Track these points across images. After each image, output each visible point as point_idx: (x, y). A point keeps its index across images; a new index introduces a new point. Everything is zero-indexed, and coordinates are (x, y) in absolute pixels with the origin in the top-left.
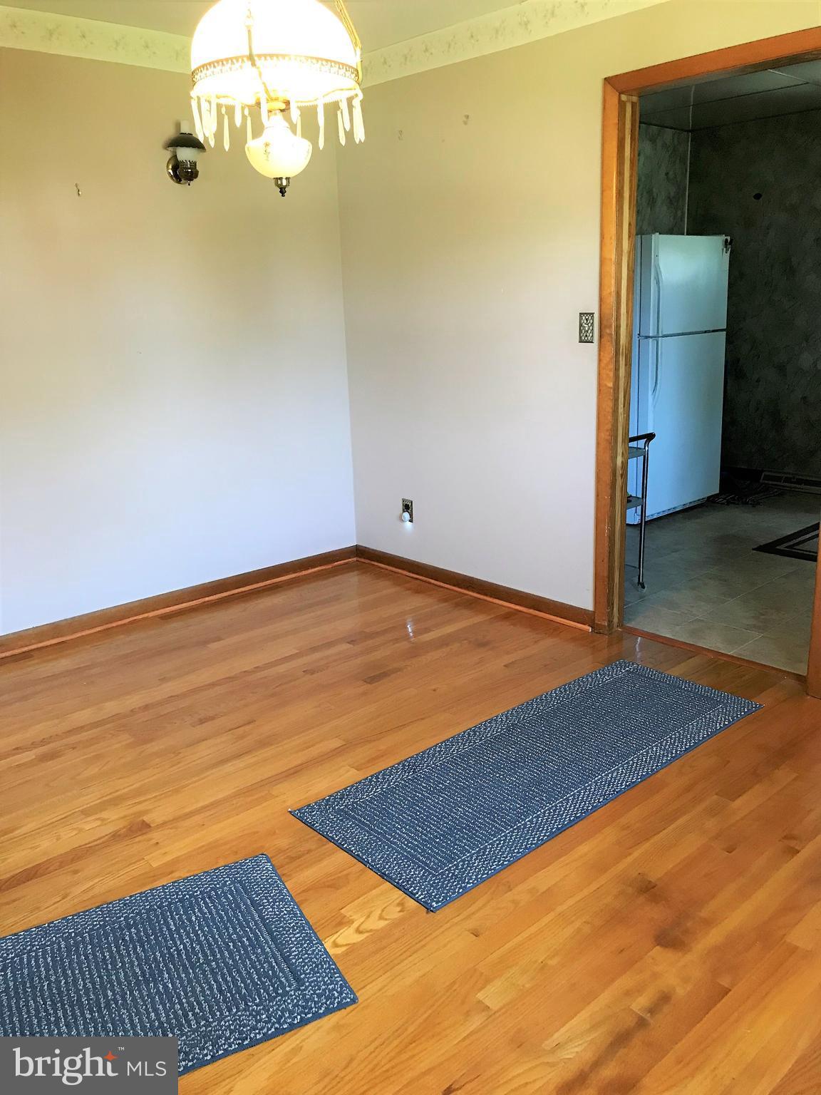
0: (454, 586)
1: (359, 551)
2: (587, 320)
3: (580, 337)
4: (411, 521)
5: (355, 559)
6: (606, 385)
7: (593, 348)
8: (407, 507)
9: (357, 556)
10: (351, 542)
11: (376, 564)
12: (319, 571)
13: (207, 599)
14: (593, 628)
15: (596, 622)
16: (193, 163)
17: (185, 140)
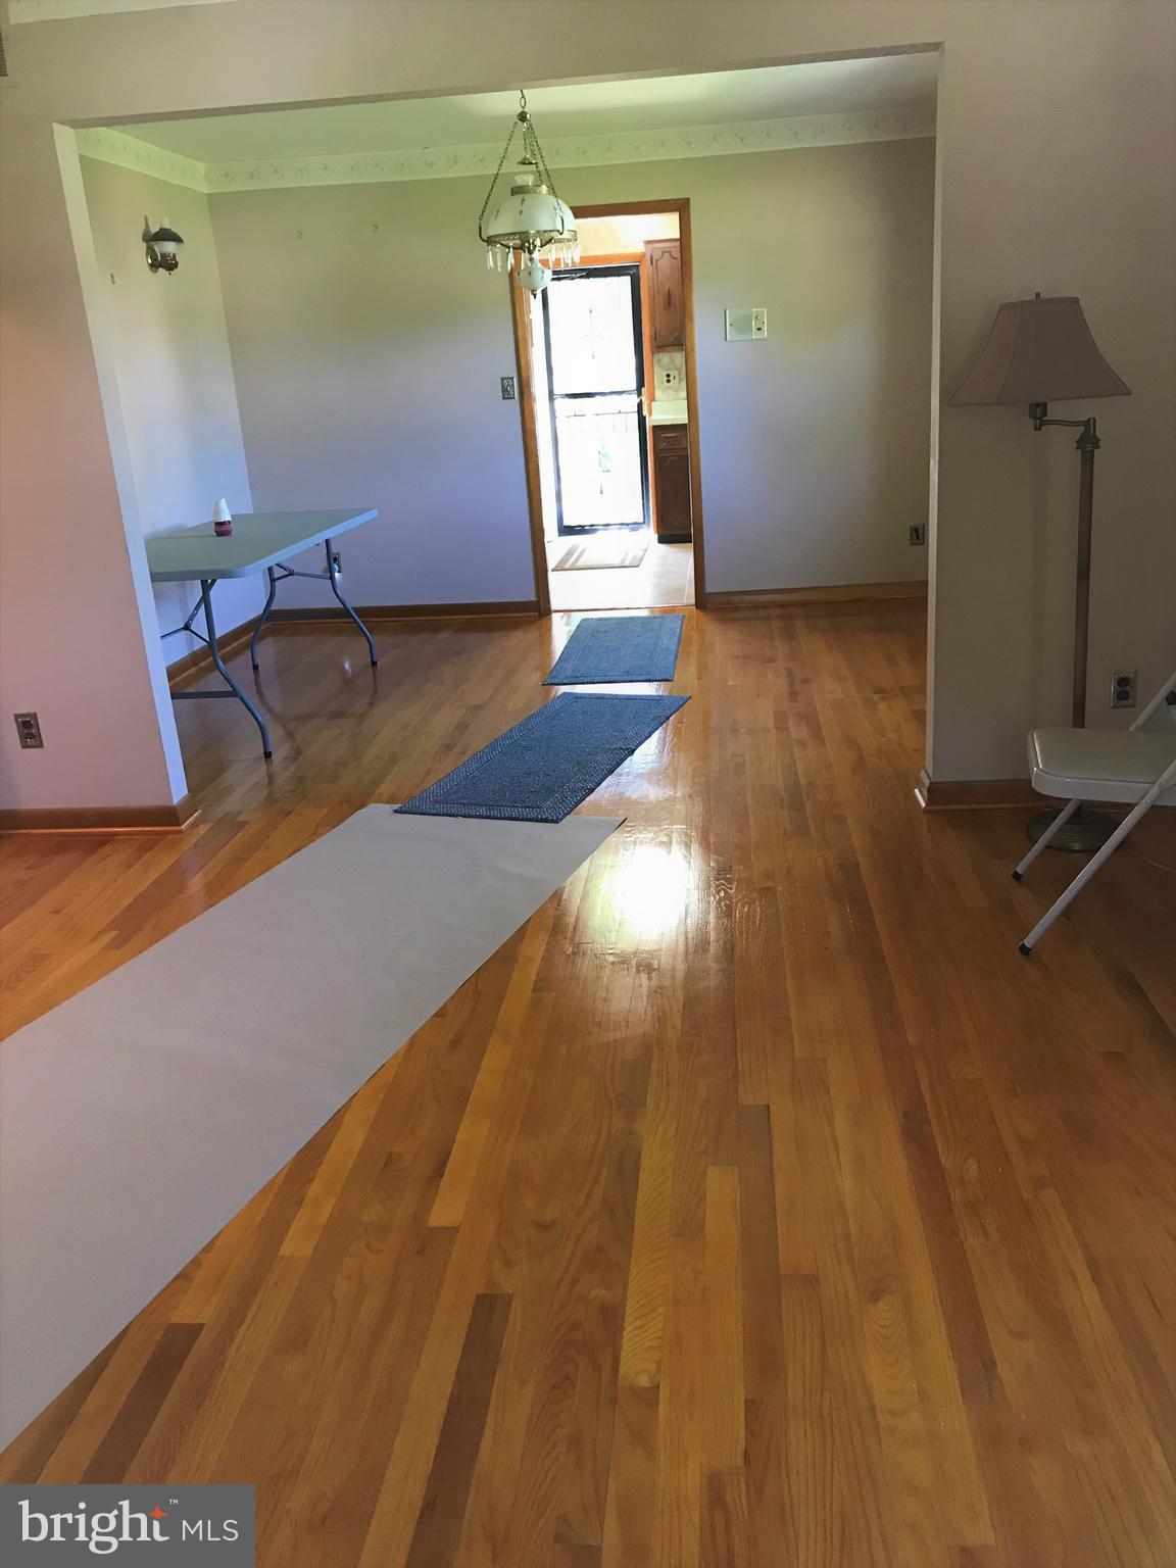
0: (398, 617)
1: (271, 616)
2: (508, 382)
3: (504, 395)
4: (339, 571)
5: (270, 624)
6: (531, 429)
8: (335, 559)
9: (270, 621)
11: (299, 622)
14: (539, 613)
15: (542, 606)
16: (174, 255)
17: (166, 235)
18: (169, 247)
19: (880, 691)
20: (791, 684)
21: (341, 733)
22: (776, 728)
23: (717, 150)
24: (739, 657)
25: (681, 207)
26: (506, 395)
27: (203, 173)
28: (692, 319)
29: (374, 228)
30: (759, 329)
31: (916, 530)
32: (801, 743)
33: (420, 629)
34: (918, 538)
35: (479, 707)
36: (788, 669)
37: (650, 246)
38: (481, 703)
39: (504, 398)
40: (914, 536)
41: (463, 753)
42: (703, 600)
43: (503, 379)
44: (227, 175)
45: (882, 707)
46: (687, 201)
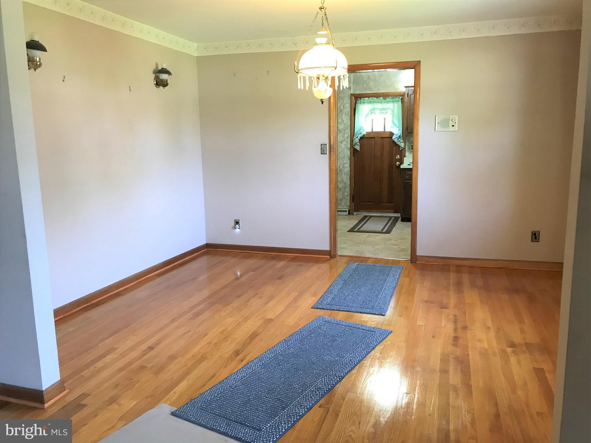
0: (264, 252)
1: (208, 246)
2: (324, 146)
3: (321, 152)
4: (239, 228)
5: (206, 249)
6: (333, 169)
7: (327, 156)
8: (237, 223)
9: (207, 248)
10: (204, 242)
11: (219, 250)
12: (197, 255)
13: (166, 268)
14: (330, 256)
15: (332, 253)
16: (167, 80)
17: (164, 71)
18: (164, 76)
19: (513, 345)
20: (455, 330)
21: (188, 331)
22: (440, 371)
23: (436, 38)
24: (427, 302)
25: (415, 66)
26: (323, 153)
27: (196, 48)
28: (418, 120)
29: (268, 72)
30: (453, 126)
31: (535, 234)
32: (455, 389)
33: (273, 258)
34: (536, 238)
35: (271, 320)
36: (455, 316)
37: (408, 88)
38: (273, 318)
39: (322, 154)
40: (534, 237)
41: (242, 361)
42: (414, 258)
43: (322, 145)
44: (205, 48)
45: (513, 360)
46: (419, 62)
